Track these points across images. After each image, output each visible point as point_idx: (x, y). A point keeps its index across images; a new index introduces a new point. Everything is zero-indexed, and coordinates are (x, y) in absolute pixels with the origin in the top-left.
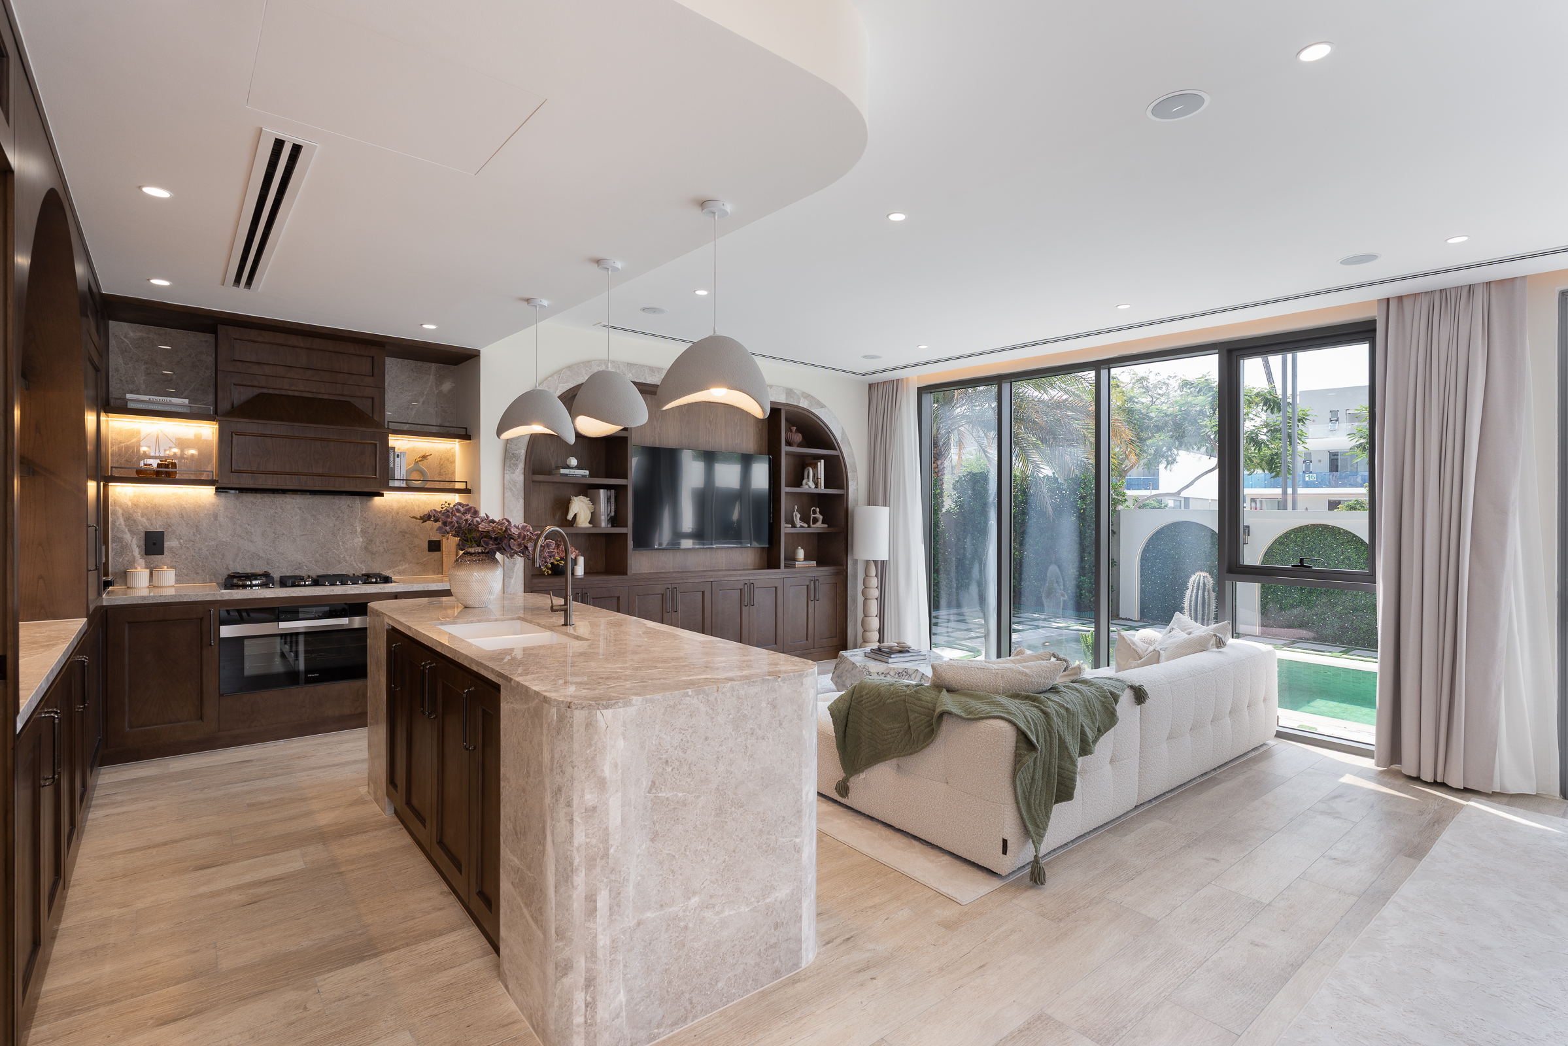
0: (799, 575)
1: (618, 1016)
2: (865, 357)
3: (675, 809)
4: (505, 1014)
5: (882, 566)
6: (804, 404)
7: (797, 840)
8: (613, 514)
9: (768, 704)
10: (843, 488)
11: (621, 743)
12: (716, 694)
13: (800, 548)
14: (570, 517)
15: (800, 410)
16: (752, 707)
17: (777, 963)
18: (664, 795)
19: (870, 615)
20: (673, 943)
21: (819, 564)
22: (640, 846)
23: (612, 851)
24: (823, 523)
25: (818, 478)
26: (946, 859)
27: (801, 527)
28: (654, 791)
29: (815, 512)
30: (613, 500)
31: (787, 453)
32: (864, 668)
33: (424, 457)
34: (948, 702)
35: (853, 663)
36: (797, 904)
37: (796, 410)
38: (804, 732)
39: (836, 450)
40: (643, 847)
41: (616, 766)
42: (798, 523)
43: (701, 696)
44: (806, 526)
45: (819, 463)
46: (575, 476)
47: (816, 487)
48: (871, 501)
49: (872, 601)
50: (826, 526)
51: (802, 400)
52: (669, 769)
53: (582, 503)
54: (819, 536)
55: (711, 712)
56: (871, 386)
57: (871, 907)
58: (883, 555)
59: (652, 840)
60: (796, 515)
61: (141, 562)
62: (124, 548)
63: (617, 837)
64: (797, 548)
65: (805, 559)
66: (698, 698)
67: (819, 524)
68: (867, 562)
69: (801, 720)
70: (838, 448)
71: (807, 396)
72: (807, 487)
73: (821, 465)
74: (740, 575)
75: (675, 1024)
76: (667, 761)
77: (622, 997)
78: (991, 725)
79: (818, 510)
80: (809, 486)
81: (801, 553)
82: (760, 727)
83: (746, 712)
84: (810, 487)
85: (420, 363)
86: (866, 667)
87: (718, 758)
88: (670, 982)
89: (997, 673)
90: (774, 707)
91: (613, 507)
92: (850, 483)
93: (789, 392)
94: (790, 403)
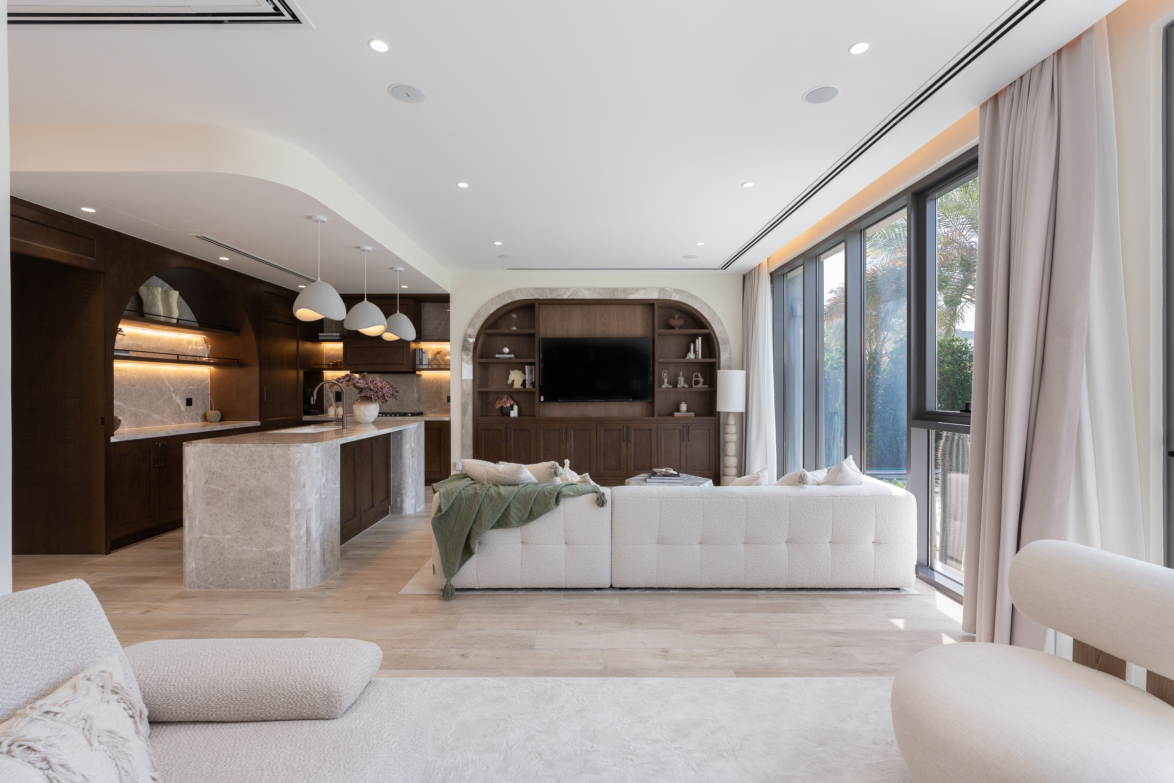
0: (671, 422)
1: (192, 572)
3: (217, 494)
6: (676, 297)
7: (287, 526)
8: (533, 380)
9: (268, 456)
10: (715, 357)
11: (192, 461)
12: (238, 448)
13: (683, 403)
14: (510, 382)
15: (672, 303)
16: (259, 457)
17: (275, 581)
18: (212, 487)
19: (727, 455)
20: (217, 551)
21: (698, 415)
22: (201, 506)
23: (189, 504)
24: (704, 384)
25: (697, 351)
27: (685, 387)
28: (207, 484)
29: (697, 376)
30: (533, 372)
31: (660, 335)
33: (438, 353)
36: (287, 557)
37: (668, 302)
38: (291, 474)
39: (707, 329)
40: (203, 506)
41: (191, 470)
42: (682, 384)
43: (231, 448)
44: (687, 386)
45: (697, 340)
46: (504, 359)
47: (696, 356)
49: (730, 444)
50: (707, 386)
51: (674, 295)
52: (215, 477)
53: (516, 374)
55: (236, 455)
56: (745, 277)
59: (207, 505)
60: (681, 379)
61: (334, 404)
62: (329, 398)
64: (681, 403)
65: (688, 411)
67: (700, 385)
68: (728, 414)
69: (289, 467)
70: (709, 327)
72: (689, 358)
73: (699, 341)
75: (218, 586)
76: (214, 473)
77: (193, 565)
79: (699, 374)
80: (691, 357)
81: (684, 407)
82: (263, 467)
83: (255, 458)
87: (240, 476)
88: (216, 568)
90: (272, 459)
91: (534, 376)
92: (721, 354)
93: (662, 290)
94: (663, 298)
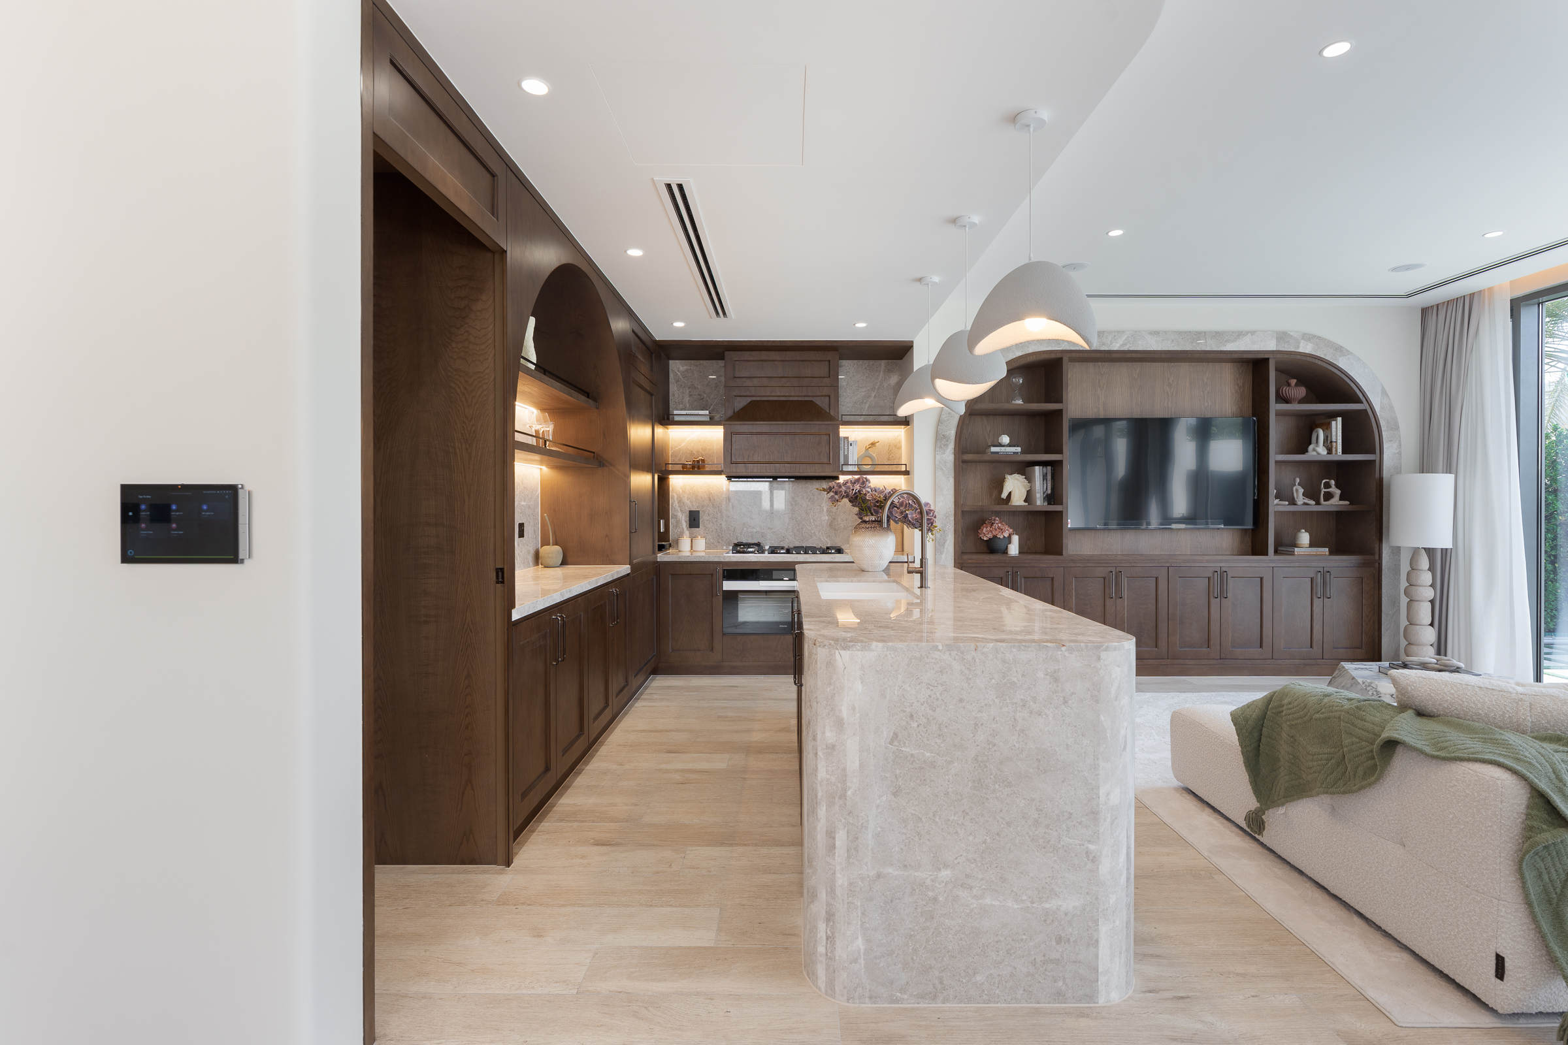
0: (1297, 564)
1: (855, 961)
2: (1395, 269)
3: (921, 768)
4: (791, 925)
5: (1441, 557)
6: (1306, 348)
7: (1092, 847)
8: (1049, 491)
9: (1047, 675)
10: (1373, 452)
11: (859, 687)
12: (973, 653)
13: (1303, 531)
14: (1004, 495)
15: (1298, 357)
16: (1023, 675)
17: (1060, 984)
18: (908, 750)
19: (1418, 622)
20: (919, 910)
21: (1331, 553)
22: (880, 797)
23: (849, 793)
24: (1341, 498)
25: (1331, 442)
27: (1305, 504)
28: (896, 743)
29: (1327, 486)
30: (1049, 477)
31: (1279, 414)
33: (873, 444)
34: (1405, 728)
36: (1090, 923)
37: (1293, 357)
38: (1102, 718)
39: (1360, 402)
40: (884, 798)
41: (854, 708)
42: (1300, 499)
43: (954, 653)
44: (1314, 503)
45: (1334, 423)
46: (1006, 454)
47: (1330, 451)
48: (1426, 465)
49: (1422, 603)
50: (1347, 503)
51: (1302, 343)
52: (915, 725)
53: (1016, 482)
54: (1338, 515)
55: (966, 672)
56: (1425, 311)
57: (1237, 974)
58: (1442, 539)
59: (895, 794)
60: (1297, 490)
61: (687, 533)
62: (678, 522)
63: (855, 781)
64: (1299, 531)
65: (1312, 545)
66: (950, 655)
67: (1335, 501)
68: (1415, 551)
69: (1097, 701)
70: (1364, 400)
71: (1308, 337)
72: (1314, 453)
73: (1337, 425)
74: (1208, 561)
75: (921, 996)
76: (912, 716)
77: (860, 943)
78: (1476, 772)
79: (1333, 482)
80: (1318, 451)
81: (1304, 538)
82: (1034, 700)
83: (1015, 680)
84: (1318, 454)
85: (872, 362)
86: (1372, 685)
87: (976, 725)
88: (915, 950)
89: (1521, 700)
90: (1056, 680)
91: (1049, 485)
92: (1386, 445)
93: (1282, 336)
94: (1283, 349)
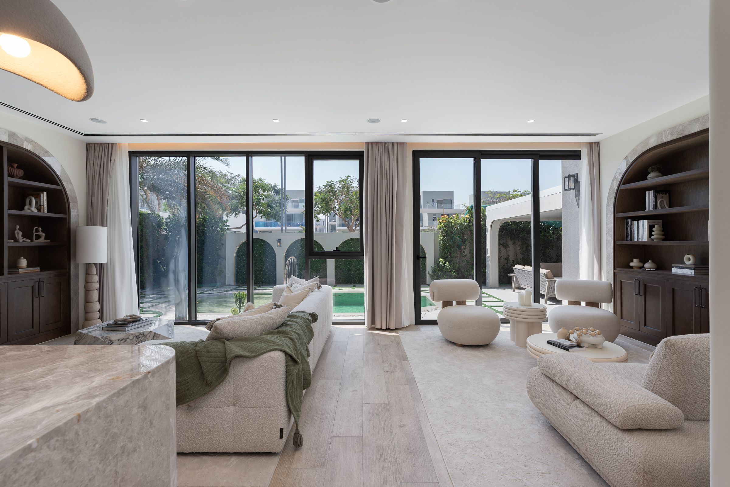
0: (23, 279)
2: (93, 120)
5: (101, 267)
6: (28, 146)
10: (65, 213)
13: (23, 258)
15: (23, 151)
19: (92, 301)
21: (42, 270)
24: (45, 239)
25: (40, 205)
26: (234, 460)
27: (24, 241)
29: (37, 231)
31: (10, 185)
32: (106, 339)
35: (95, 337)
37: (19, 150)
39: (58, 185)
42: (21, 239)
44: (30, 241)
45: (42, 195)
47: (39, 210)
48: (91, 221)
49: (94, 291)
50: (49, 241)
51: (26, 143)
54: (40, 248)
56: (88, 145)
58: (103, 259)
60: (18, 233)
64: (19, 258)
65: (28, 266)
67: (42, 240)
70: (60, 184)
71: (30, 141)
72: (29, 211)
73: (44, 196)
79: (40, 229)
80: (32, 210)
81: (24, 262)
84: (32, 211)
86: (108, 338)
92: (71, 210)
93: (12, 134)
94: (13, 143)
